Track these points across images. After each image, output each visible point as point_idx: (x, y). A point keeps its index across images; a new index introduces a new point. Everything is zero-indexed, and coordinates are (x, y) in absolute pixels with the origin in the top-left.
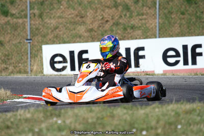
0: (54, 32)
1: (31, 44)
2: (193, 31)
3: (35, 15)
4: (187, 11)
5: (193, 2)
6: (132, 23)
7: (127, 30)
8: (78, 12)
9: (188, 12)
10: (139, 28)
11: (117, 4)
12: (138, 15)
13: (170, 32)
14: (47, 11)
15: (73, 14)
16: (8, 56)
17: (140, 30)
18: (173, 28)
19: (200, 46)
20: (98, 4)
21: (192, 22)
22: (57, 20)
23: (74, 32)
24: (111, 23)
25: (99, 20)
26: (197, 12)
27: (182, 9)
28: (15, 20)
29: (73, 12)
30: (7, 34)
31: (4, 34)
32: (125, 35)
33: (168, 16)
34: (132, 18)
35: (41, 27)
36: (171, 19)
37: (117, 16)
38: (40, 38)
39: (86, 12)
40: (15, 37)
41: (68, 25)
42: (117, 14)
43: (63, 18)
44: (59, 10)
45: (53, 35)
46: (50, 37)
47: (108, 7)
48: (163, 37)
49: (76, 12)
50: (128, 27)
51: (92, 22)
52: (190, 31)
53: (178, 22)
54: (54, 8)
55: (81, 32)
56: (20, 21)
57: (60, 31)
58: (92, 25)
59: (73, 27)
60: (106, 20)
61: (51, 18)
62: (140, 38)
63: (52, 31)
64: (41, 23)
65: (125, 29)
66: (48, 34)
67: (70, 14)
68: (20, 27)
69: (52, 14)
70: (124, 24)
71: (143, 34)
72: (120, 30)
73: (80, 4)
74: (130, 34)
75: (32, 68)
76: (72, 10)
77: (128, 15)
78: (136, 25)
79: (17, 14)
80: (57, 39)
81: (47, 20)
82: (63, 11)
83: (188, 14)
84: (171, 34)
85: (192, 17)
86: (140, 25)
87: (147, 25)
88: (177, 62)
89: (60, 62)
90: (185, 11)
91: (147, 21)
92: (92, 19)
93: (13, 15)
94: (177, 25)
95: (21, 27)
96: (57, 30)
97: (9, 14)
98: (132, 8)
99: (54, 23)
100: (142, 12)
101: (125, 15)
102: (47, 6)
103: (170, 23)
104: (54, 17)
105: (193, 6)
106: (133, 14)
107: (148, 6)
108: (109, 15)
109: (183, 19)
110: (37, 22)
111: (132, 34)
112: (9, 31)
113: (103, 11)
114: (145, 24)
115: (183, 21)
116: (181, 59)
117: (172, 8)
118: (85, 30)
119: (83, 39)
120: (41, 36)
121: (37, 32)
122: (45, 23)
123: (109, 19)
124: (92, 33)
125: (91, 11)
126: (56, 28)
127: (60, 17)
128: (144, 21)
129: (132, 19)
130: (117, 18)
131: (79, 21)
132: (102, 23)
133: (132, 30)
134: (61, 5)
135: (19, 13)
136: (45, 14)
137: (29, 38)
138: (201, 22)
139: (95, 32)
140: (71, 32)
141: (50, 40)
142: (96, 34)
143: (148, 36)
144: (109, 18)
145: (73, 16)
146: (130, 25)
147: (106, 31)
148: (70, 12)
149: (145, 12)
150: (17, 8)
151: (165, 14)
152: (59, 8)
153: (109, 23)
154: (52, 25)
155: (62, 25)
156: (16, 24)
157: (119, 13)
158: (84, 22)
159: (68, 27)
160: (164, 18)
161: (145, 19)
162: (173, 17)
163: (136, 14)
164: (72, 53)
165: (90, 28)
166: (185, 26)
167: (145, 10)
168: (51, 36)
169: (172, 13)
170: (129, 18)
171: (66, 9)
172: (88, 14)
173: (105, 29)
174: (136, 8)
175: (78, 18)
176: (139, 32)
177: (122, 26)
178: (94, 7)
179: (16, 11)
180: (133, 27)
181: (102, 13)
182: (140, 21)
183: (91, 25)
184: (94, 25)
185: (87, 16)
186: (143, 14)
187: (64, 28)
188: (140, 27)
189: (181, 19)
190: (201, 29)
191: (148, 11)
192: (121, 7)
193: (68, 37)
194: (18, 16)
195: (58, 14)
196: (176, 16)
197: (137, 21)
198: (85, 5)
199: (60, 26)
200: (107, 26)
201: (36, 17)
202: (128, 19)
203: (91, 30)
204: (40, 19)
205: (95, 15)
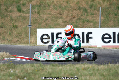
0: (46, 22)
1: (31, 28)
3: (35, 12)
4: (118, 13)
6: (88, 19)
7: (85, 23)
8: (59, 12)
10: (91, 22)
11: (80, 8)
12: (92, 14)
14: (42, 10)
15: (56, 12)
16: (20, 34)
17: (92, 23)
18: (110, 23)
20: (70, 8)
22: (47, 15)
23: (56, 22)
24: (76, 18)
25: (70, 16)
27: (115, 13)
28: (24, 14)
29: (56, 11)
30: (20, 22)
31: (18, 22)
32: (84, 25)
33: (108, 16)
34: (88, 16)
35: (38, 19)
36: (109, 18)
38: (37, 25)
39: (63, 11)
40: (24, 24)
41: (53, 18)
42: (80, 14)
43: (51, 14)
44: (48, 10)
45: (44, 24)
47: (75, 10)
48: (104, 27)
49: (58, 12)
53: (113, 20)
54: (46, 9)
55: (60, 23)
56: (27, 15)
57: (48, 22)
58: (66, 19)
59: (56, 19)
60: (74, 16)
62: (92, 27)
63: (45, 21)
65: (84, 22)
66: (42, 23)
67: (54, 13)
68: (27, 18)
69: (45, 12)
70: (84, 19)
71: (94, 25)
72: (81, 23)
73: (60, 7)
74: (86, 25)
75: (31, 41)
77: (86, 14)
78: (90, 20)
80: (47, 26)
81: (42, 15)
82: (51, 11)
84: (109, 26)
86: (92, 20)
87: (96, 20)
90: (117, 14)
91: (96, 18)
92: (67, 16)
93: (23, 12)
95: (28, 18)
96: (47, 21)
97: (22, 11)
98: (89, 11)
100: (93, 13)
101: (84, 14)
102: (42, 8)
103: (108, 20)
106: (89, 14)
107: (97, 10)
108: (76, 14)
109: (116, 18)
110: (37, 16)
111: (87, 25)
112: (21, 20)
113: (72, 11)
114: (95, 20)
115: (116, 19)
117: (110, 11)
118: (62, 22)
119: (61, 27)
120: (38, 24)
121: (36, 21)
122: (41, 17)
124: (66, 23)
125: (66, 11)
127: (49, 14)
128: (94, 18)
130: (80, 16)
131: (59, 16)
132: (71, 18)
134: (50, 7)
135: (27, 11)
136: (41, 12)
139: (68, 23)
140: (55, 22)
141: (43, 26)
145: (56, 13)
146: (87, 20)
147: (73, 23)
148: (54, 12)
149: (95, 13)
150: (26, 8)
151: (106, 14)
153: (75, 18)
154: (44, 18)
155: (50, 18)
156: (25, 16)
158: (62, 18)
159: (53, 19)
160: (105, 16)
161: (95, 17)
162: (110, 16)
163: (90, 14)
165: (65, 20)
166: (116, 22)
167: (95, 12)
168: (43, 24)
169: (109, 14)
170: (86, 16)
171: (53, 10)
172: (64, 13)
173: (73, 21)
174: (91, 11)
175: (59, 15)
177: (82, 20)
178: (68, 9)
179: (25, 9)
180: (88, 21)
181: (72, 12)
182: (92, 18)
184: (67, 19)
185: (64, 14)
188: (92, 21)
189: (114, 18)
191: (97, 13)
193: (53, 25)
194: (26, 12)
195: (48, 12)
196: (112, 16)
197: (90, 18)
198: (63, 8)
199: (49, 19)
200: (74, 20)
201: (36, 13)
203: (65, 22)
204: (38, 14)
205: (68, 14)
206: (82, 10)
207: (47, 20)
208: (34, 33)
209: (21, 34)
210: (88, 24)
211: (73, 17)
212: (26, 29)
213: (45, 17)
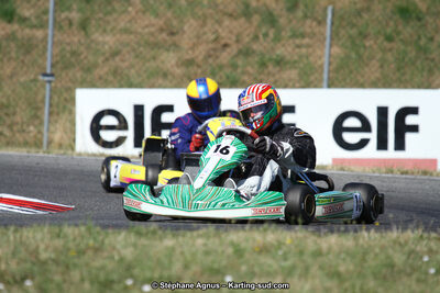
0: (111, 62)
1: (53, 84)
2: (408, 77)
3: (71, 23)
4: (398, 33)
5: (414, 16)
6: (278, 52)
7: (267, 67)
8: (165, 23)
9: (401, 37)
10: (294, 64)
11: (250, 10)
12: (294, 36)
13: (359, 77)
14: (97, 16)
15: (153, 25)
16: (7, 107)
17: (296, 68)
18: (366, 69)
19: (414, 111)
20: (209, 8)
21: (407, 60)
22: (118, 36)
23: (153, 64)
24: (234, 49)
25: (207, 42)
26: (419, 38)
27: (389, 30)
28: (27, 31)
29: (153, 19)
30: (9, 60)
31: (1, 60)
32: (262, 76)
33: (358, 42)
34: (279, 41)
35: (82, 49)
36: (362, 50)
37: (248, 35)
38: (79, 75)
39: (182, 21)
40: (25, 69)
41: (141, 49)
42: (247, 32)
43: (131, 33)
44: (123, 16)
45: (106, 69)
46: (102, 73)
47: (231, 15)
48: (343, 87)
49: (161, 23)
50: (270, 60)
51: (194, 45)
52: (403, 78)
53: (378, 57)
54: (114, 10)
55: (169, 66)
56: (39, 34)
57: (123, 61)
58: (194, 52)
59: (153, 53)
60: (223, 42)
61: (105, 31)
62: (294, 87)
64: (83, 41)
65: (263, 65)
66: (95, 66)
67: (147, 26)
68: (37, 46)
69: (108, 22)
70: (262, 55)
71: (301, 78)
72: (252, 67)
73: (170, 6)
74: (274, 75)
75: (51, 136)
77: (271, 34)
78: (288, 58)
79: (33, 18)
80: (115, 77)
81: (97, 36)
82: (133, 18)
83: (401, 40)
84: (362, 80)
85: (409, 48)
86: (296, 58)
87: (311, 59)
88: (363, 143)
90: (394, 34)
91: (310, 50)
92: (195, 40)
93: (23, 20)
94: (375, 64)
95: (41, 47)
96: (117, 59)
97: (16, 18)
98: (282, 21)
99: (111, 43)
100: (301, 30)
101: (266, 35)
102: (99, 6)
103: (360, 57)
104: (112, 30)
105: (412, 23)
106: (283, 33)
107: (315, 19)
108: (231, 32)
109: (390, 50)
110: (76, 39)
111: (277, 76)
112: (13, 54)
113: (219, 22)
114: (307, 57)
115: (390, 54)
116: (373, 136)
117: (368, 25)
118: (176, 63)
119: (171, 82)
120: (82, 69)
121: (73, 60)
122: (92, 41)
123: (229, 42)
124: (190, 68)
125: (192, 21)
126: (115, 54)
127: (126, 31)
128: (304, 51)
129: (279, 45)
130: (247, 39)
131: (165, 41)
132: (215, 50)
133: (278, 68)
134: (130, 5)
135: (38, 17)
136: (93, 22)
137: (48, 71)
138: (427, 59)
139: (199, 66)
140: (147, 65)
141: (101, 78)
142: (200, 71)
143: (312, 82)
144: (230, 39)
145: (152, 29)
146: (274, 57)
147: (221, 67)
148: (147, 22)
149: (308, 30)
150: (33, 6)
151: (350, 37)
152: (126, 11)
153: (228, 50)
154: (107, 47)
155: (129, 48)
156: (30, 39)
157: (253, 29)
158: (176, 46)
159: (141, 53)
160: (348, 44)
161: (308, 46)
162: (367, 44)
163: (289, 34)
164: (139, 110)
165: (188, 57)
166: (393, 66)
167: (309, 25)
168: (101, 71)
169: (365, 37)
170: (273, 41)
171: (140, 14)
172: (186, 28)
173: (218, 61)
175: (164, 35)
176: (293, 74)
177: (256, 59)
178: (200, 13)
179: (32, 11)
180: (280, 62)
181: (217, 26)
182: (297, 50)
183: (190, 52)
184: (197, 52)
185: (184, 32)
186: (303, 36)
187: (133, 54)
188: (295, 62)
189: (384, 51)
190: (425, 74)
191: (316, 30)
192: (257, 16)
193: (139, 75)
194: (34, 21)
195: (122, 25)
196: (375, 43)
197: (290, 49)
198: (180, 8)
199: (125, 51)
200: (225, 57)
201: (74, 27)
202: (272, 44)
203: (190, 63)
204: (83, 33)
205: (202, 32)
206: (256, 19)
208: (66, 106)
209: (11, 109)
210: (279, 71)
211: (219, 46)
212: (34, 89)
213: (109, 41)
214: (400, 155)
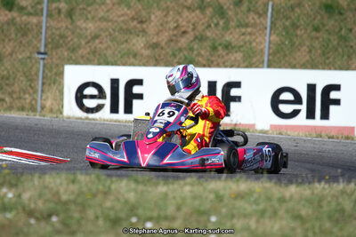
0: (91, 44)
1: (45, 61)
2: (331, 60)
3: (60, 11)
4: (324, 25)
5: (337, 11)
6: (227, 38)
7: (218, 51)
8: (136, 13)
9: (327, 28)
10: (239, 48)
11: (205, 4)
12: (240, 25)
14: (82, 7)
15: (127, 15)
16: (8, 79)
17: (241, 52)
18: (298, 53)
20: (172, 2)
21: (331, 46)
22: (98, 23)
24: (190, 36)
25: (170, 30)
26: (341, 29)
27: (316, 22)
28: (24, 18)
30: (10, 40)
31: (3, 40)
32: (213, 58)
34: (228, 29)
37: (203, 24)
38: (66, 54)
40: (22, 48)
43: (109, 21)
44: (103, 7)
45: (88, 50)
46: (84, 53)
47: (189, 8)
49: (133, 13)
50: (220, 45)
51: (159, 31)
52: (327, 61)
54: (95, 2)
55: (139, 48)
56: (34, 20)
57: (101, 43)
58: (158, 37)
59: (126, 37)
60: (183, 29)
61: (87, 19)
63: (89, 42)
64: (69, 26)
65: (214, 48)
66: (79, 47)
67: (122, 15)
68: (32, 30)
70: (214, 39)
74: (223, 57)
75: (44, 102)
76: (126, 9)
77: (222, 24)
78: (235, 43)
79: (29, 7)
80: (94, 56)
81: (81, 23)
82: (111, 9)
83: (326, 31)
85: (333, 37)
86: (241, 43)
87: (254, 44)
88: (295, 113)
89: (92, 97)
90: (320, 25)
91: (253, 37)
92: (159, 27)
93: (22, 9)
95: (35, 31)
96: (97, 41)
98: (230, 13)
99: (92, 29)
100: (246, 21)
101: (217, 25)
103: (293, 44)
104: (93, 18)
105: (335, 17)
106: (231, 23)
108: (189, 22)
109: (317, 38)
110: (64, 25)
112: (13, 36)
113: (180, 13)
114: (250, 43)
115: (317, 42)
116: (303, 107)
117: (299, 17)
118: (145, 45)
119: (139, 61)
120: (69, 49)
121: (61, 41)
122: (77, 27)
123: (187, 29)
124: (156, 50)
125: (158, 12)
127: (102, 19)
128: (247, 37)
129: (228, 33)
130: (202, 28)
131: (137, 28)
132: (175, 35)
133: (226, 51)
135: (33, 7)
136: (78, 11)
137: (42, 50)
138: (347, 46)
139: (162, 49)
140: (122, 47)
141: (83, 57)
142: (163, 52)
144: (188, 27)
145: (126, 18)
146: (224, 42)
147: (180, 50)
148: (122, 12)
149: (252, 21)
151: (285, 28)
153: (188, 36)
155: (107, 33)
156: (27, 24)
157: (207, 19)
158: (145, 32)
159: (116, 37)
160: (284, 34)
161: (250, 34)
162: (299, 33)
163: (236, 24)
164: (115, 83)
165: (155, 40)
166: (319, 51)
167: (252, 18)
169: (298, 27)
170: (223, 29)
171: (116, 6)
172: (153, 17)
173: (179, 45)
174: (237, 14)
176: (239, 56)
177: (209, 43)
178: (165, 6)
180: (228, 47)
181: (178, 17)
182: (242, 37)
183: (156, 37)
184: (162, 37)
185: (151, 21)
186: (247, 26)
187: (109, 38)
188: (241, 46)
192: (211, 9)
194: (32, 11)
195: (101, 14)
196: (305, 33)
197: (237, 36)
199: (104, 35)
200: (183, 42)
201: (62, 16)
202: (222, 32)
203: (155, 46)
204: (69, 20)
205: (165, 20)
206: (209, 11)
207: (97, 37)
208: (56, 78)
210: (227, 54)
211: (180, 32)
213: (90, 27)
214: (325, 123)
